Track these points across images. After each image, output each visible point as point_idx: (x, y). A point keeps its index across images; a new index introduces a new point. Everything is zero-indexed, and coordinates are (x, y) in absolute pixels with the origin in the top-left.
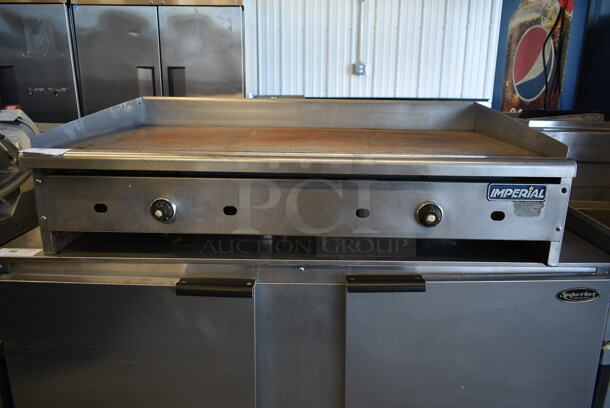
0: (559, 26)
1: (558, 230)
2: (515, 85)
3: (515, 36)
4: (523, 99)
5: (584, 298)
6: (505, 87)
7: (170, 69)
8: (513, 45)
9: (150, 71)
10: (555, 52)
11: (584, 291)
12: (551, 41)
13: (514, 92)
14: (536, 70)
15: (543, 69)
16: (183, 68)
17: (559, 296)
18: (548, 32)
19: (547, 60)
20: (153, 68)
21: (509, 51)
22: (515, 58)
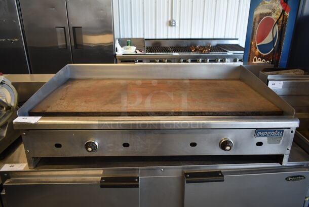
0: (281, 19)
1: (288, 149)
2: (257, 45)
3: (258, 19)
4: (261, 53)
5: (298, 180)
6: (251, 45)
7: (74, 28)
8: (256, 24)
9: (63, 29)
10: (279, 32)
11: (298, 176)
12: (277, 26)
13: (256, 48)
14: (268, 39)
15: (272, 39)
16: (81, 27)
17: (287, 179)
18: (276, 21)
19: (274, 35)
20: (64, 28)
21: (254, 26)
22: (257, 30)
